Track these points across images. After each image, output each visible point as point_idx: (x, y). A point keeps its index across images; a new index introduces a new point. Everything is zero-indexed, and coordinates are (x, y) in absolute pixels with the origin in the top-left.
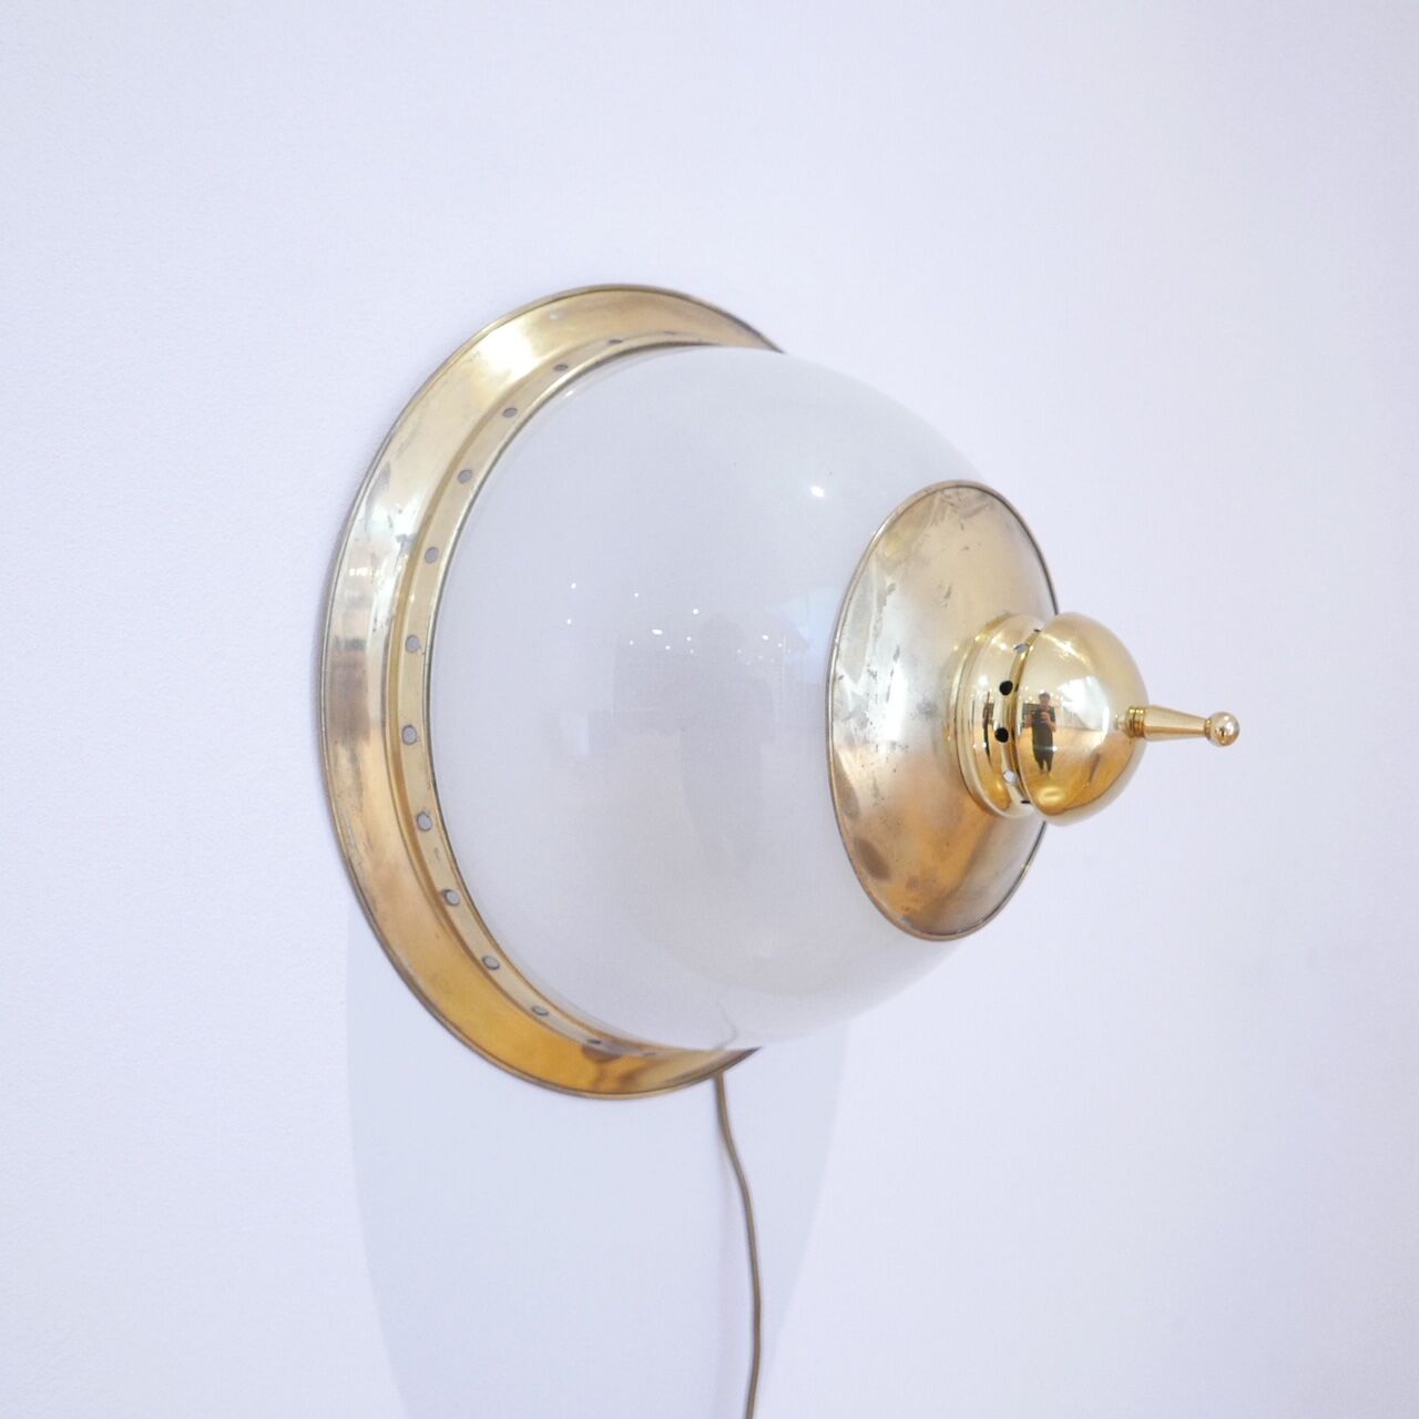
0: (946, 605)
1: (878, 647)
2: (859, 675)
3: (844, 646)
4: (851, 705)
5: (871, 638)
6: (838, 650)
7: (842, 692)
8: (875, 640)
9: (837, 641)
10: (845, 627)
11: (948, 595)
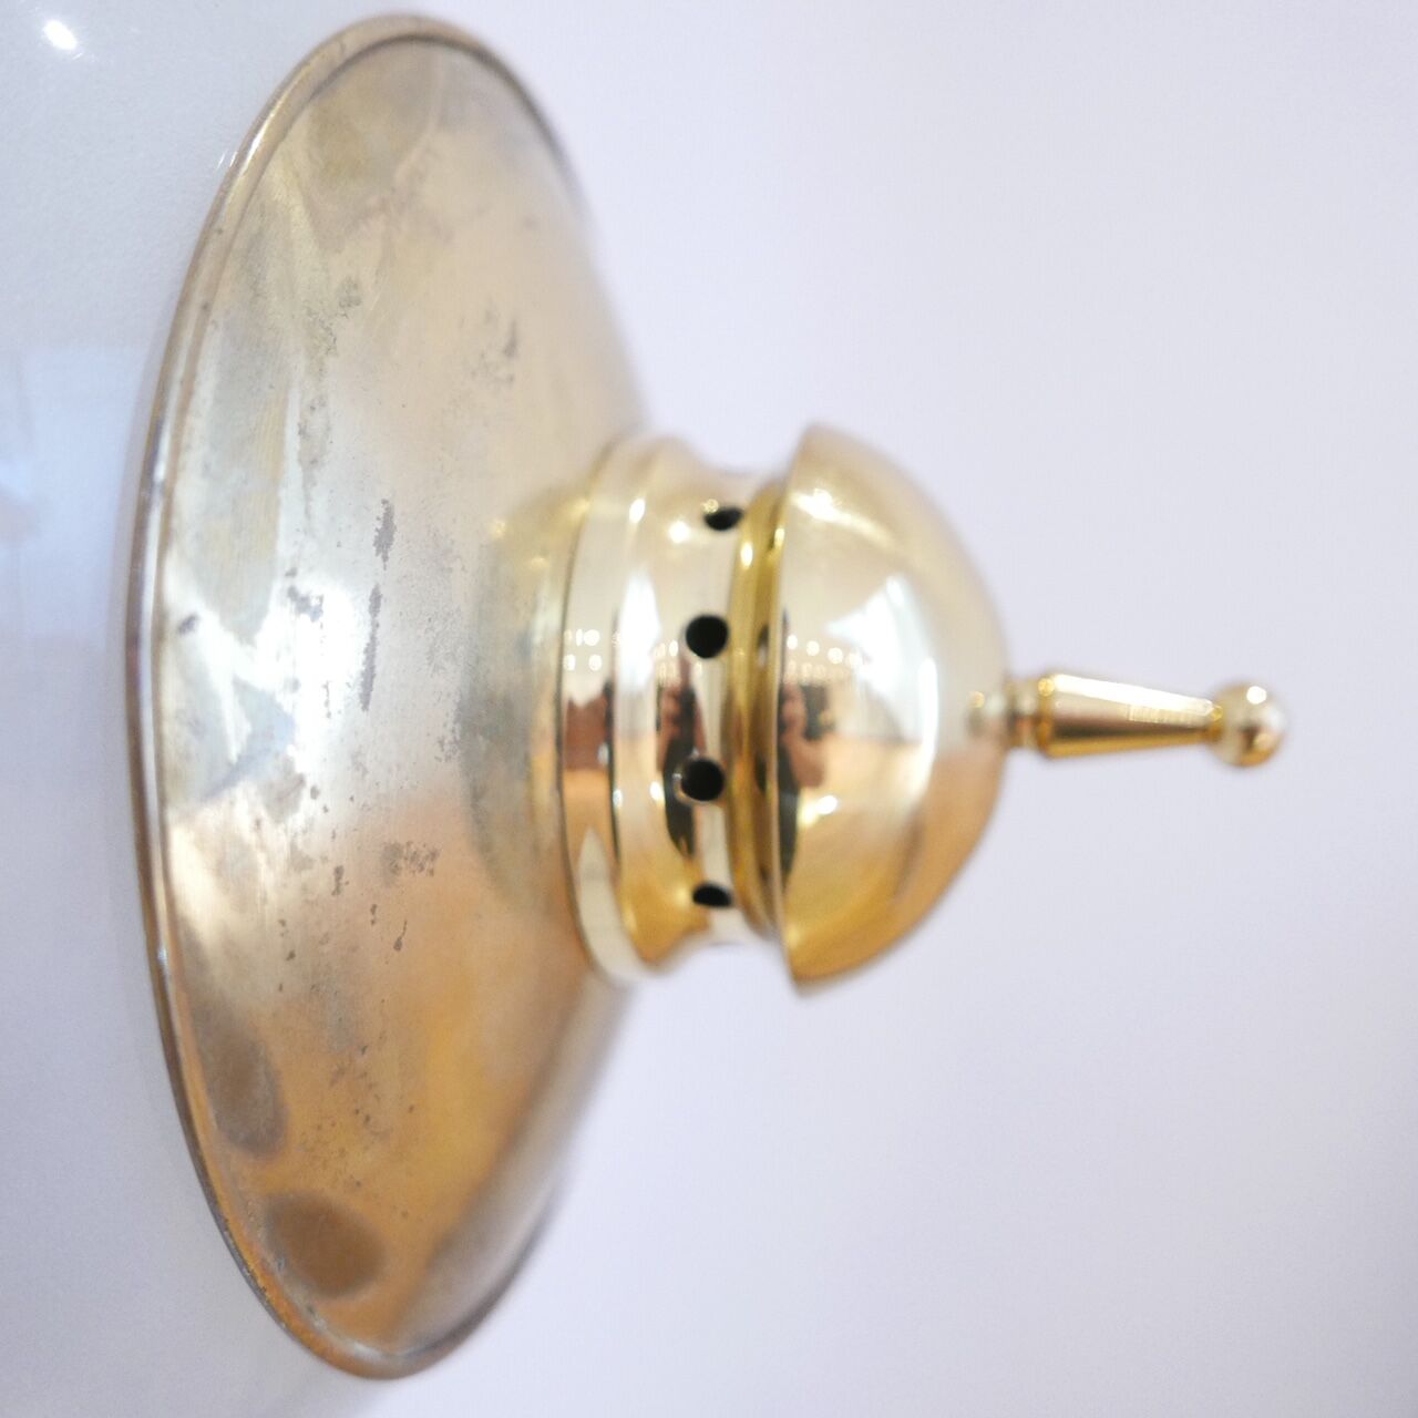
0: (511, 379)
1: (320, 506)
2: (260, 614)
3: (191, 494)
4: (235, 729)
5: (293, 471)
6: (168, 514)
7: (196, 682)
8: (309, 481)
9: (161, 472)
10: (191, 420)
11: (511, 350)
